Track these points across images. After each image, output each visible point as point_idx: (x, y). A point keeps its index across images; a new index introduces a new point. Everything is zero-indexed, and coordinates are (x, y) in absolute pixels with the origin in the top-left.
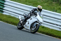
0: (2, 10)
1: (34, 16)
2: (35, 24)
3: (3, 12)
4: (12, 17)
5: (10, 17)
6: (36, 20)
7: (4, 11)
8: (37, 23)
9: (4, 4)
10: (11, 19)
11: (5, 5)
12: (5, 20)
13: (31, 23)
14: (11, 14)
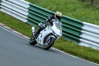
0: (78, 39)
1: (50, 27)
2: (49, 37)
3: (79, 42)
4: (94, 51)
5: (90, 50)
6: (51, 32)
7: (80, 40)
8: (52, 36)
9: (82, 29)
10: (92, 53)
11: (82, 31)
12: (82, 55)
13: (44, 36)
14: (93, 45)
